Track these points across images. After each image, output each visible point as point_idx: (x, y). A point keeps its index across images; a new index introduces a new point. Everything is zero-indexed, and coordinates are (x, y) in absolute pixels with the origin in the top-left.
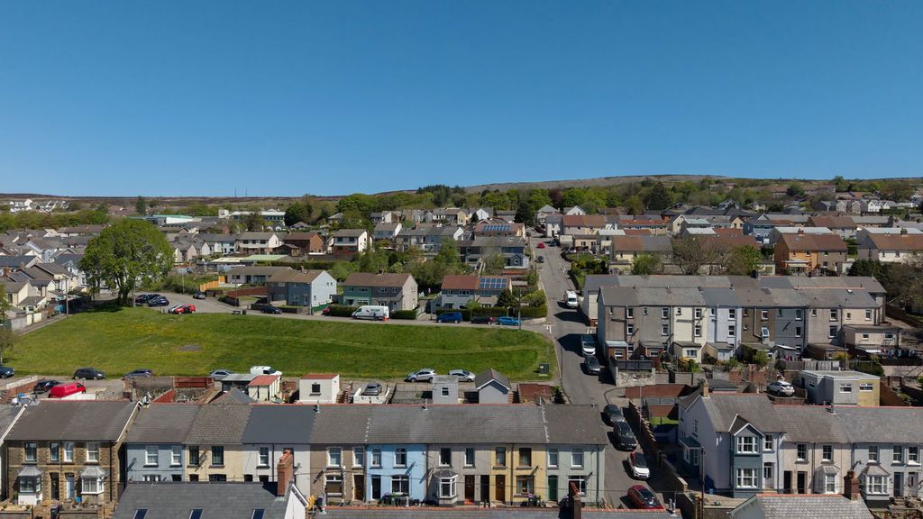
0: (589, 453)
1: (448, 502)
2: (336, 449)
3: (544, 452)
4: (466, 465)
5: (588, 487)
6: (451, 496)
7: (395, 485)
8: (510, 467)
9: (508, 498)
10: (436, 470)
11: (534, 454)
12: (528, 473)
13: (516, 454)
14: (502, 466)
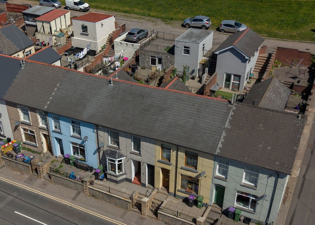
0: (265, 176)
1: (115, 178)
2: (26, 109)
3: (212, 162)
4: (133, 150)
5: (258, 207)
6: (117, 174)
7: (76, 150)
8: (174, 164)
9: (172, 190)
10: (105, 148)
11: (201, 160)
12: (194, 175)
13: (182, 155)
14: (167, 162)
